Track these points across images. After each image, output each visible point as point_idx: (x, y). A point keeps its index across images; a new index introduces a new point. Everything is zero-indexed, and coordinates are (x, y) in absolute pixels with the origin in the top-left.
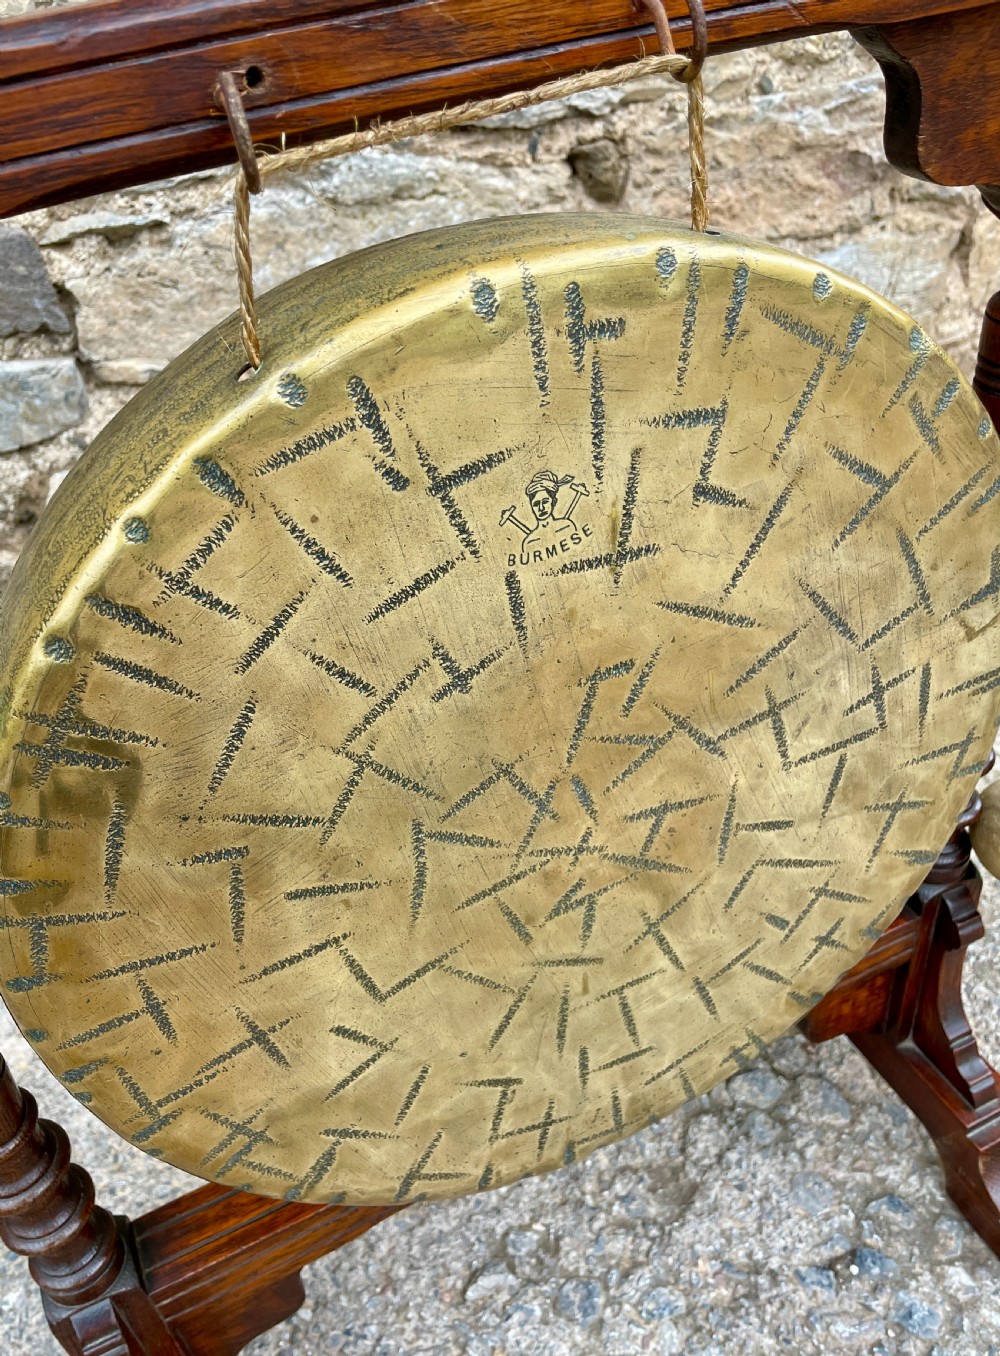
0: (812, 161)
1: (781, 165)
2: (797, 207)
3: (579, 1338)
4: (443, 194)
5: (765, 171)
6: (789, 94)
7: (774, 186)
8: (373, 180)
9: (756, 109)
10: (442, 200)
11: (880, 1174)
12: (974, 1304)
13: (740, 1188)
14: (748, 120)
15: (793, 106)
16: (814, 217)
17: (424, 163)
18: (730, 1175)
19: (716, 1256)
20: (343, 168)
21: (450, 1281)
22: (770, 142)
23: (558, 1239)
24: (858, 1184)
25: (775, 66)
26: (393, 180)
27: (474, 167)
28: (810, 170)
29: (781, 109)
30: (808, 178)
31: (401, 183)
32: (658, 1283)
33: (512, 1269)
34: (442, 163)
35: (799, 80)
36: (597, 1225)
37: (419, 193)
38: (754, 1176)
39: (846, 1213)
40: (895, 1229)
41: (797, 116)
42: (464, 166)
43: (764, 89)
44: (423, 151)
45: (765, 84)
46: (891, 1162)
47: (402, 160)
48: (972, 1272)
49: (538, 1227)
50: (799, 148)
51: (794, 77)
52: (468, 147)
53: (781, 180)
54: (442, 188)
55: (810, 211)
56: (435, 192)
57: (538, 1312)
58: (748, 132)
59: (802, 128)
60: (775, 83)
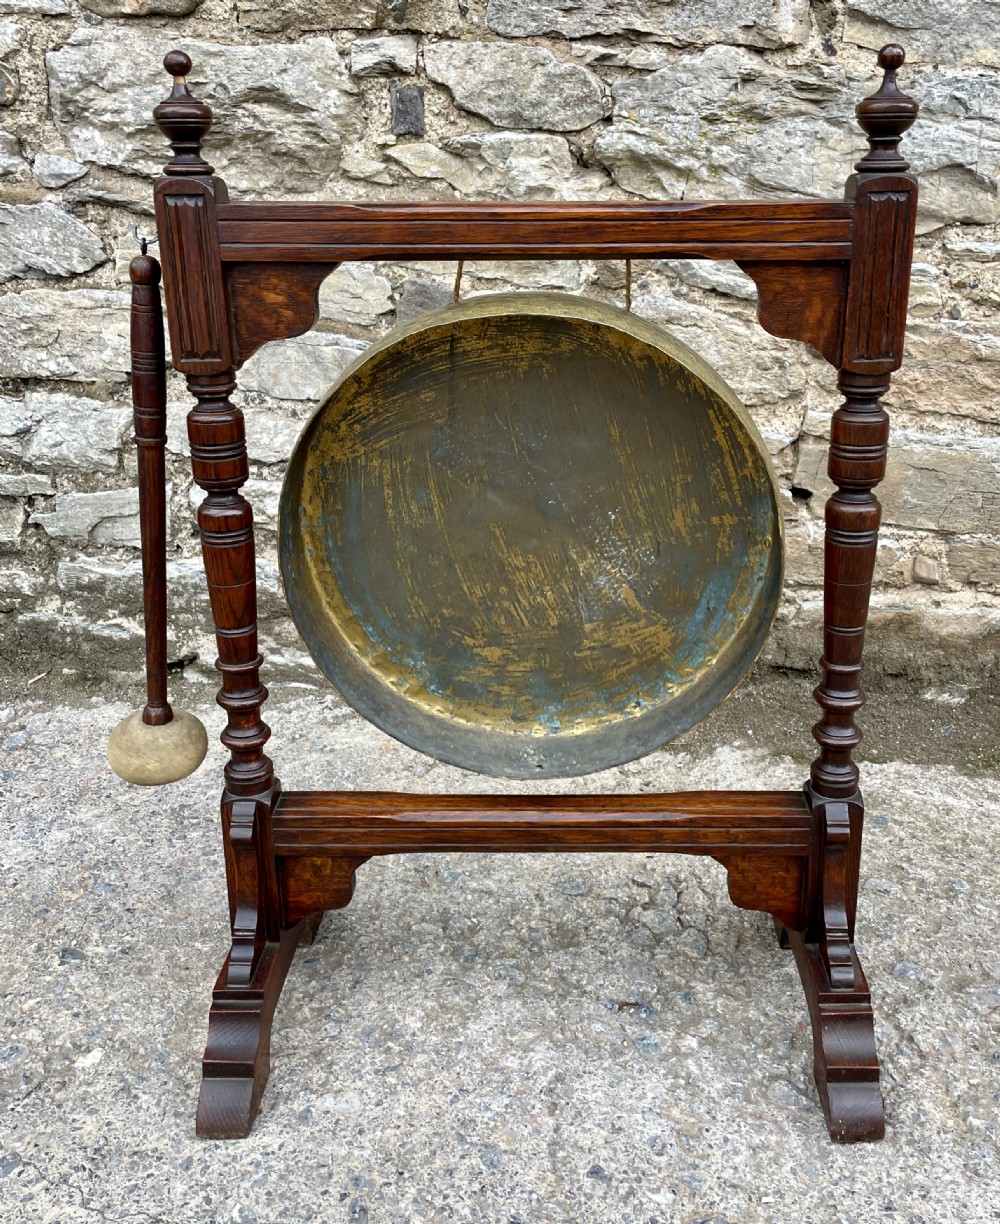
0: (991, 370)
1: (962, 367)
2: (977, 399)
3: (453, 968)
4: (701, 327)
5: (949, 368)
6: (973, 323)
7: (958, 380)
8: (655, 309)
9: (944, 327)
10: (699, 331)
11: (692, 984)
12: (686, 1056)
13: (602, 953)
14: (937, 332)
15: (976, 331)
16: (990, 409)
17: (691, 308)
18: (602, 945)
19: (560, 972)
20: (639, 299)
21: (409, 919)
22: (954, 350)
23: (482, 929)
24: (675, 982)
25: (964, 303)
26: (668, 313)
27: (724, 317)
28: (989, 376)
29: (966, 331)
30: (988, 382)
31: (673, 315)
32: (516, 967)
33: (444, 929)
34: (703, 310)
35: (985, 316)
36: (506, 933)
37: (685, 323)
38: (615, 951)
39: (653, 988)
40: (676, 1008)
41: (978, 338)
42: (719, 315)
43: (954, 314)
44: (693, 301)
45: (954, 312)
46: (704, 982)
47: (677, 303)
48: (701, 1045)
49: (475, 920)
50: (980, 360)
51: (981, 312)
52: (725, 305)
53: (963, 377)
54: (700, 324)
55: (988, 404)
56: (695, 325)
57: (442, 949)
58: (936, 340)
59: (980, 346)
60: (963, 314)
